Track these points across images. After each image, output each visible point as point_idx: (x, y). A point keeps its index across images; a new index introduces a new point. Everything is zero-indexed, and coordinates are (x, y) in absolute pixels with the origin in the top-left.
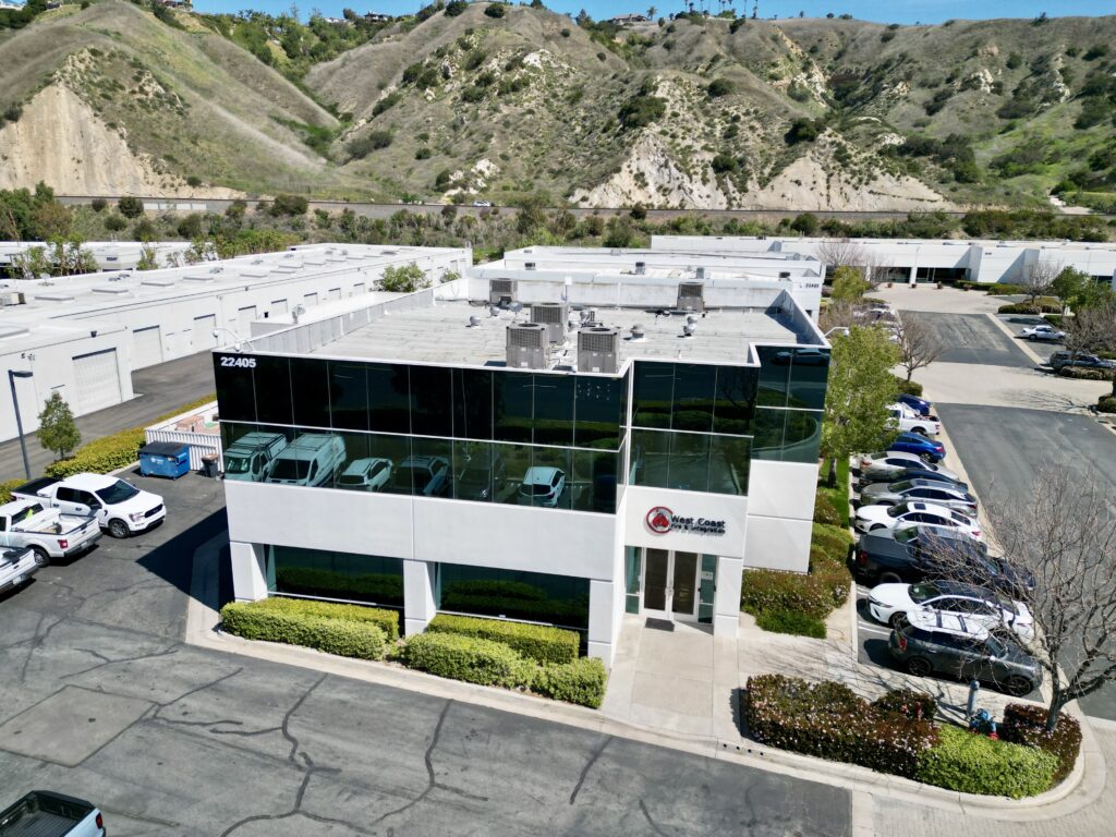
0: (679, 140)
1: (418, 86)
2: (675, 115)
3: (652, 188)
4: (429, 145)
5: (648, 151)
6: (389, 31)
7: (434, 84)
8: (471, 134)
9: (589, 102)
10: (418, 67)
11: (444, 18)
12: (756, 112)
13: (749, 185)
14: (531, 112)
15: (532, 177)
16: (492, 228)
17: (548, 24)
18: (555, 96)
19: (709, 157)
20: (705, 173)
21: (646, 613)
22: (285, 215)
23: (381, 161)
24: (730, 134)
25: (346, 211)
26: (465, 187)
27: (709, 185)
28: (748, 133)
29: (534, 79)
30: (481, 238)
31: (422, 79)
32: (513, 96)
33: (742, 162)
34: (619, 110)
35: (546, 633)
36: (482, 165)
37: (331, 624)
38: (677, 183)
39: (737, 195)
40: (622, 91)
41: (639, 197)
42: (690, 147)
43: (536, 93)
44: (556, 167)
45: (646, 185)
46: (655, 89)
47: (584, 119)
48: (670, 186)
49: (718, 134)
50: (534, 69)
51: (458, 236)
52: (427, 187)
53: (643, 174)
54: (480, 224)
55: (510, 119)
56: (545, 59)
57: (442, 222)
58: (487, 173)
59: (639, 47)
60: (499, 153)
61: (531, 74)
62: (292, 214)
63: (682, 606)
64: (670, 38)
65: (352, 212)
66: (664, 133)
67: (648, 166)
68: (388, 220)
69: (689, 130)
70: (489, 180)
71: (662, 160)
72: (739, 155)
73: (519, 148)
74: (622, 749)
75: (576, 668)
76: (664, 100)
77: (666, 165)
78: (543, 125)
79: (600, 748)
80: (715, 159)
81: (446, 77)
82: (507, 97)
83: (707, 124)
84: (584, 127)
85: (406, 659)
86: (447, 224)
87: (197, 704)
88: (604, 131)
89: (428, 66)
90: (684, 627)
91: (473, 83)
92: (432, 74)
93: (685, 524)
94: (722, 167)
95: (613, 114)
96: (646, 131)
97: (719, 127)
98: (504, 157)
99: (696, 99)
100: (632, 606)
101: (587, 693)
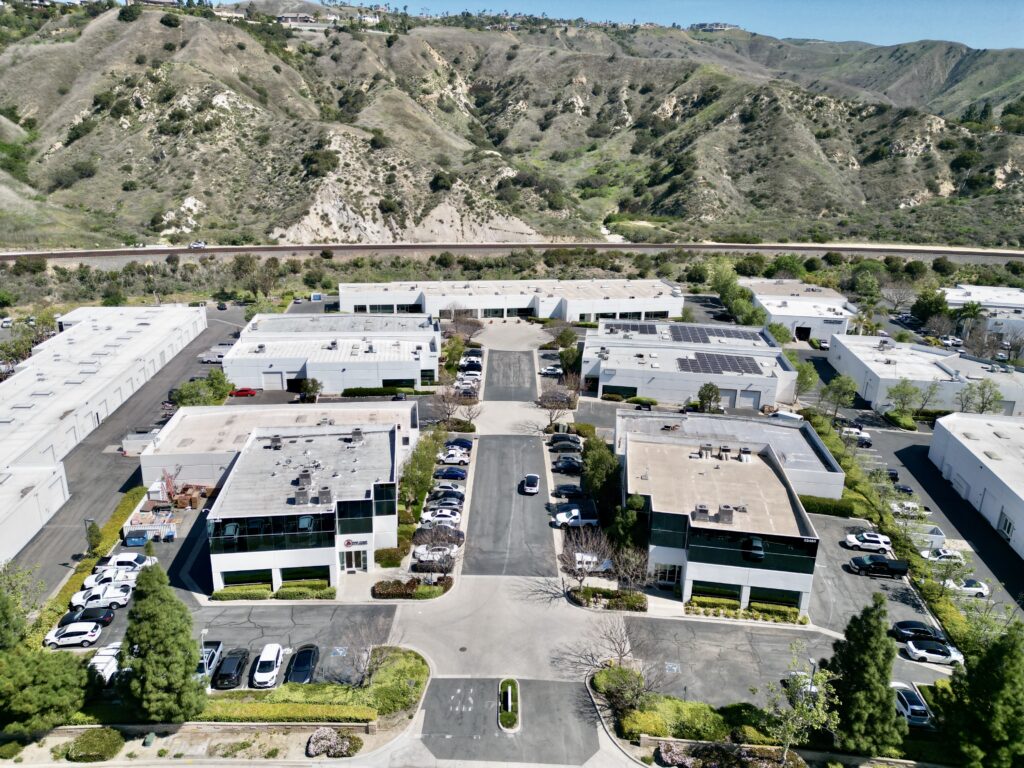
0: (352, 187)
1: (112, 115)
2: (347, 165)
3: (335, 226)
4: (133, 177)
5: (329, 197)
6: (57, 25)
7: (128, 113)
8: (173, 170)
9: (276, 145)
10: (108, 95)
11: (118, 23)
12: (407, 163)
13: (408, 223)
14: (225, 150)
15: (235, 211)
16: (212, 272)
17: (223, 36)
18: (245, 136)
19: (376, 200)
20: (374, 214)
21: (347, 570)
22: (27, 274)
23: (88, 191)
24: (390, 180)
25: (81, 265)
26: (178, 226)
27: (378, 223)
28: (403, 181)
29: (224, 120)
30: (203, 281)
31: (115, 109)
32: (207, 135)
33: (400, 204)
34: (302, 157)
35: (317, 582)
36: (190, 202)
37: (251, 591)
38: (354, 222)
39: (399, 231)
40: (302, 141)
41: (325, 233)
42: (361, 192)
43: (228, 132)
44: (254, 203)
45: (330, 223)
46: (329, 142)
47: (273, 160)
48: (349, 225)
49: (381, 180)
50: (223, 110)
51: (184, 280)
52: (142, 225)
53: (327, 215)
54: (201, 269)
55: (208, 157)
56: (231, 100)
57: (168, 270)
58: (195, 211)
59: (310, 55)
60: (203, 189)
61: (221, 115)
62: (34, 272)
63: (358, 565)
64: (336, 50)
65: (87, 267)
66: (340, 180)
67: (330, 208)
68: (120, 270)
69: (359, 178)
70: (197, 217)
71: (341, 205)
72: (398, 199)
73: (220, 185)
74: (342, 608)
75: (328, 590)
76: (337, 152)
77: (344, 209)
78: (238, 163)
79: (336, 609)
80: (381, 201)
81: (139, 106)
82: (202, 136)
83: (373, 172)
84: (274, 167)
85: (277, 597)
86: (174, 271)
87: (220, 620)
88: (292, 174)
89: (119, 95)
90: (359, 572)
91: (167, 117)
92: (125, 104)
93: (356, 543)
94: (386, 208)
95: (297, 159)
96: (326, 180)
97: (381, 174)
98: (208, 193)
99: (363, 150)
100: (342, 568)
101: (331, 595)
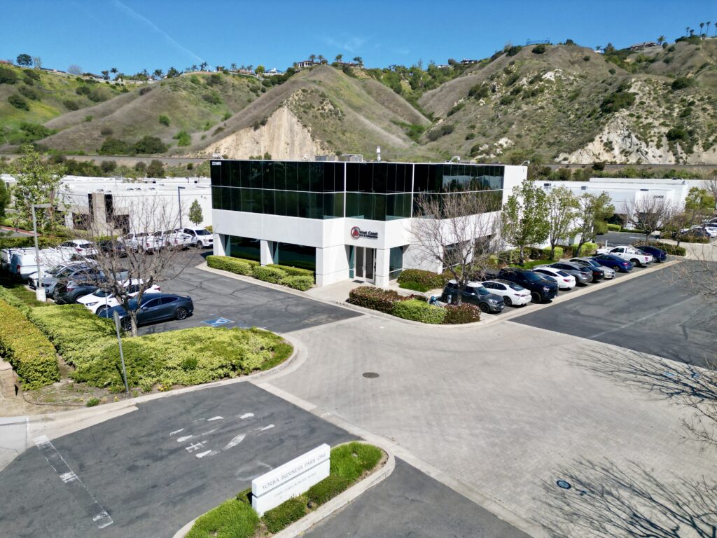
0: (643, 120)
1: (475, 98)
2: (642, 103)
3: (616, 151)
4: (475, 132)
5: (617, 127)
6: (472, 69)
7: (486, 96)
8: (501, 123)
9: (583, 99)
10: (477, 87)
11: (506, 58)
12: (709, 98)
13: (695, 148)
14: (542, 108)
15: (535, 147)
17: (575, 54)
18: (561, 97)
19: (665, 130)
20: (660, 141)
21: (356, 278)
23: (445, 142)
24: (684, 115)
26: (488, 154)
27: (662, 149)
28: (700, 113)
29: (548, 88)
31: (479, 94)
32: (531, 99)
33: (691, 133)
34: (601, 103)
36: (503, 141)
38: (636, 148)
39: (684, 155)
40: (606, 90)
41: (606, 157)
42: (650, 124)
43: (548, 96)
44: (552, 141)
45: (613, 149)
46: (629, 87)
47: (577, 110)
48: (631, 150)
49: (675, 115)
50: (549, 81)
52: (466, 155)
53: (611, 143)
55: (527, 113)
56: (558, 75)
58: (505, 146)
59: (644, 63)
60: (516, 133)
61: (547, 85)
64: (670, 55)
66: (631, 115)
67: (616, 138)
69: (652, 113)
70: (505, 150)
71: (627, 133)
72: (689, 128)
73: (530, 130)
76: (635, 94)
77: (629, 136)
78: (549, 115)
80: (669, 132)
81: (494, 91)
82: (528, 100)
83: (668, 108)
84: (576, 115)
88: (589, 116)
89: (483, 86)
91: (509, 94)
92: (486, 90)
93: (364, 234)
94: (673, 137)
95: (597, 105)
96: (617, 114)
97: (677, 110)
98: (519, 136)
99: (660, 92)
